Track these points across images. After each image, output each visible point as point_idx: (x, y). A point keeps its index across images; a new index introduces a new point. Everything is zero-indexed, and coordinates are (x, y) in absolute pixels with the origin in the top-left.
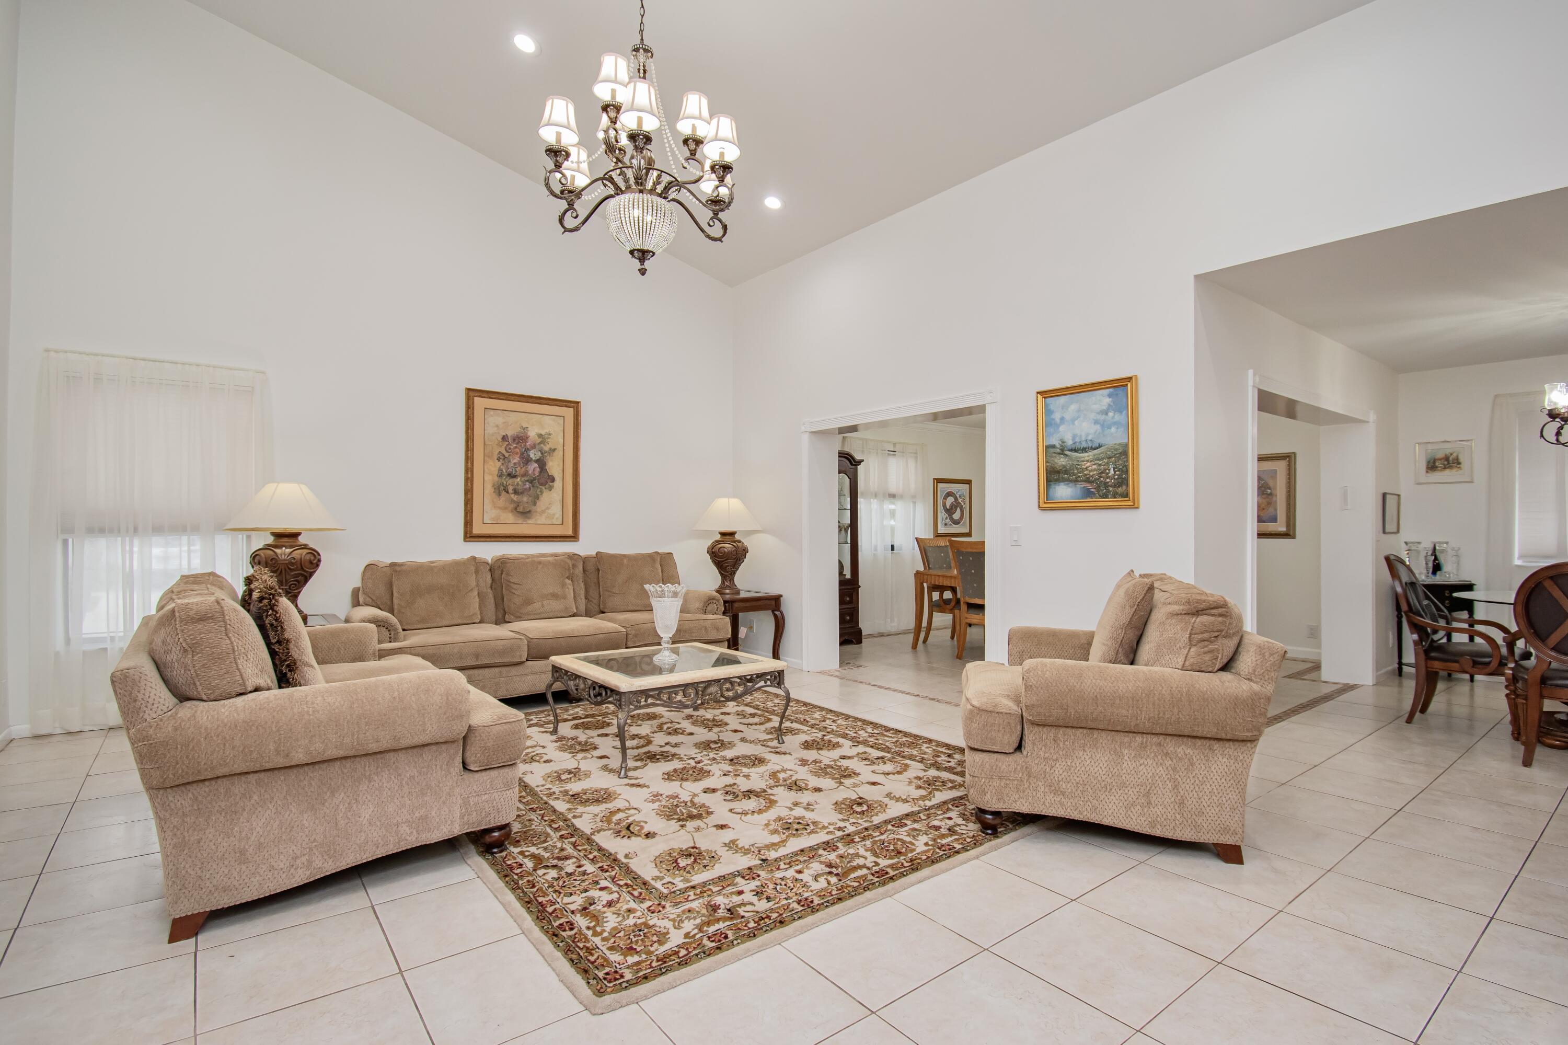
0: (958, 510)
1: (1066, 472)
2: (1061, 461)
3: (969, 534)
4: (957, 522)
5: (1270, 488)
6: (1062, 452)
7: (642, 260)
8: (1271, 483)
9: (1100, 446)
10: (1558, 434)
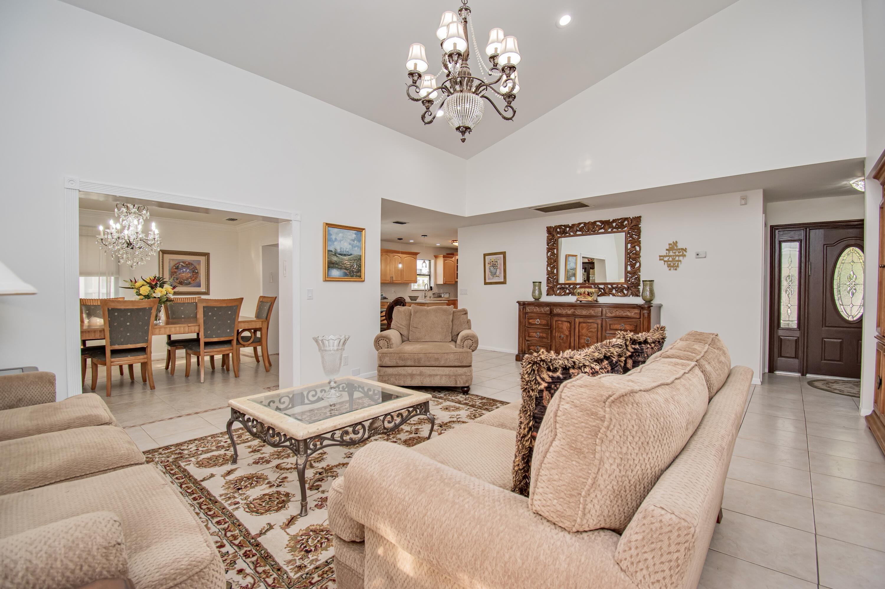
1: (337, 264)
2: (335, 259)
5: (197, 270)
6: (335, 255)
7: (463, 133)
9: (351, 255)
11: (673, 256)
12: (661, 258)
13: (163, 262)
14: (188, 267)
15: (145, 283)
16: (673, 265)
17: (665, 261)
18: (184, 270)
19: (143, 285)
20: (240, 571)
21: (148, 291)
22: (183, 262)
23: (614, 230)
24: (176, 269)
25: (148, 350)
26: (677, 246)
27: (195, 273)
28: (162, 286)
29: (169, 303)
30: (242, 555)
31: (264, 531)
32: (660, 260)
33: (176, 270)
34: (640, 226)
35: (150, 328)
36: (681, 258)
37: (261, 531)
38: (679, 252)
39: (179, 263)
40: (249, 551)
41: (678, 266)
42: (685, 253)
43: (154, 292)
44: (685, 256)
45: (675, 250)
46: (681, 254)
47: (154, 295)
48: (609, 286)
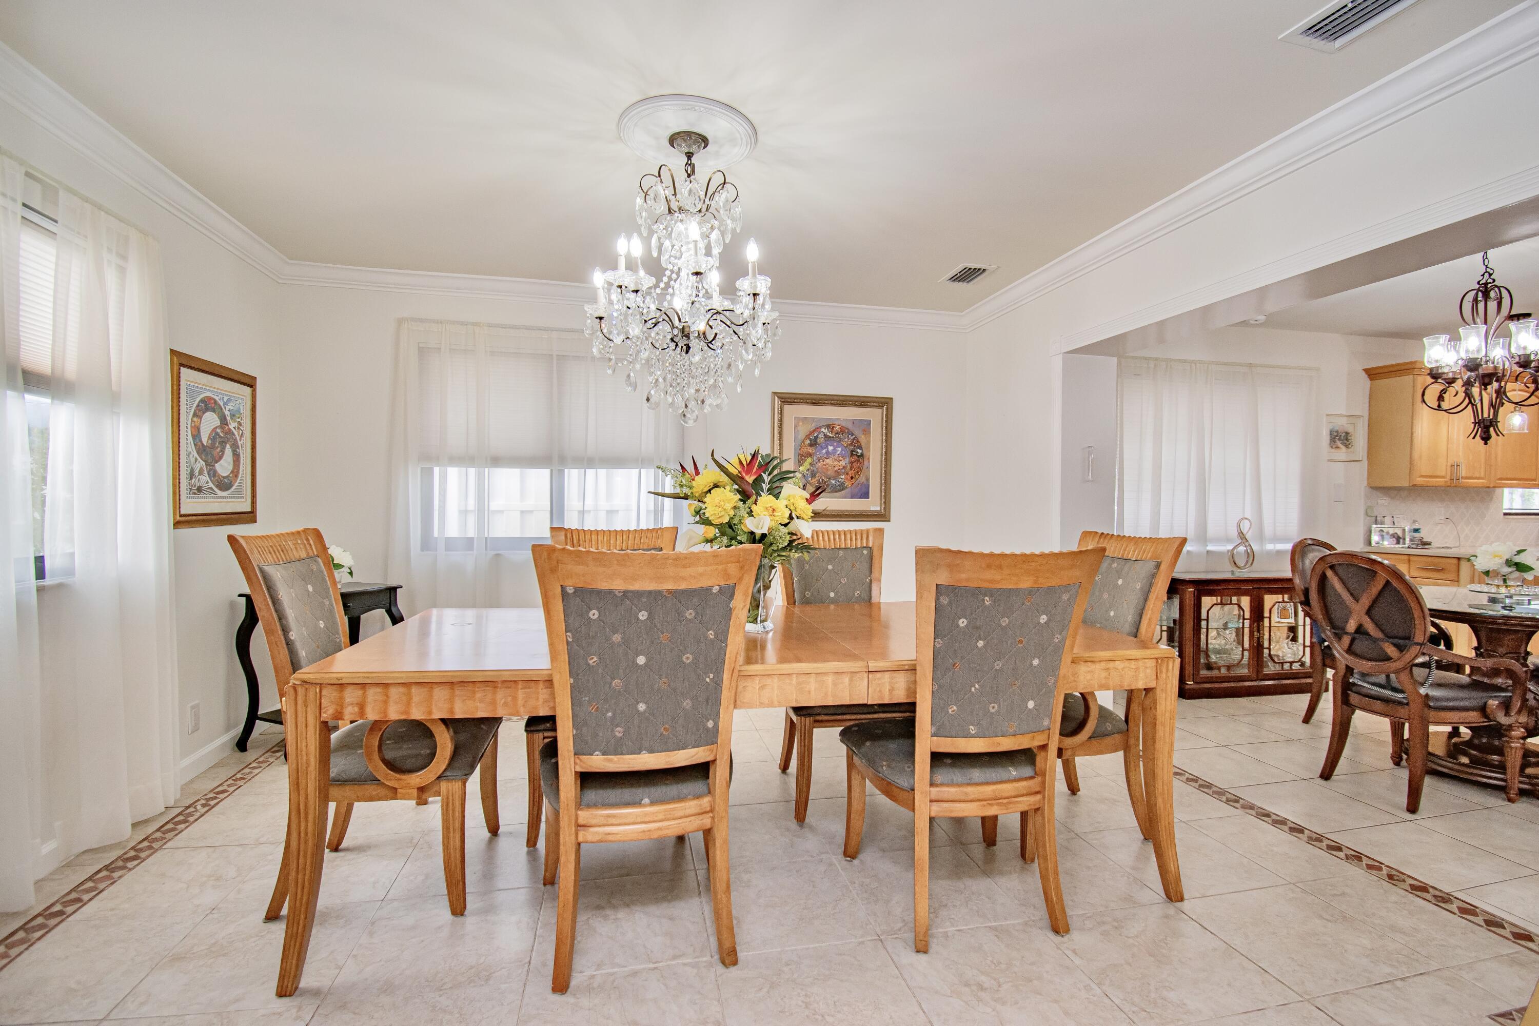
0: (228, 451)
3: (250, 517)
4: (224, 485)
5: (861, 448)
8: (862, 439)
10: (1441, 398)
13: (781, 426)
14: (841, 440)
15: (725, 479)
18: (831, 448)
19: (716, 486)
21: (729, 506)
22: (828, 427)
24: (811, 445)
25: (719, 773)
27: (857, 457)
28: (775, 492)
29: (795, 555)
33: (811, 450)
35: (726, 676)
39: (818, 429)
43: (750, 513)
47: (750, 524)
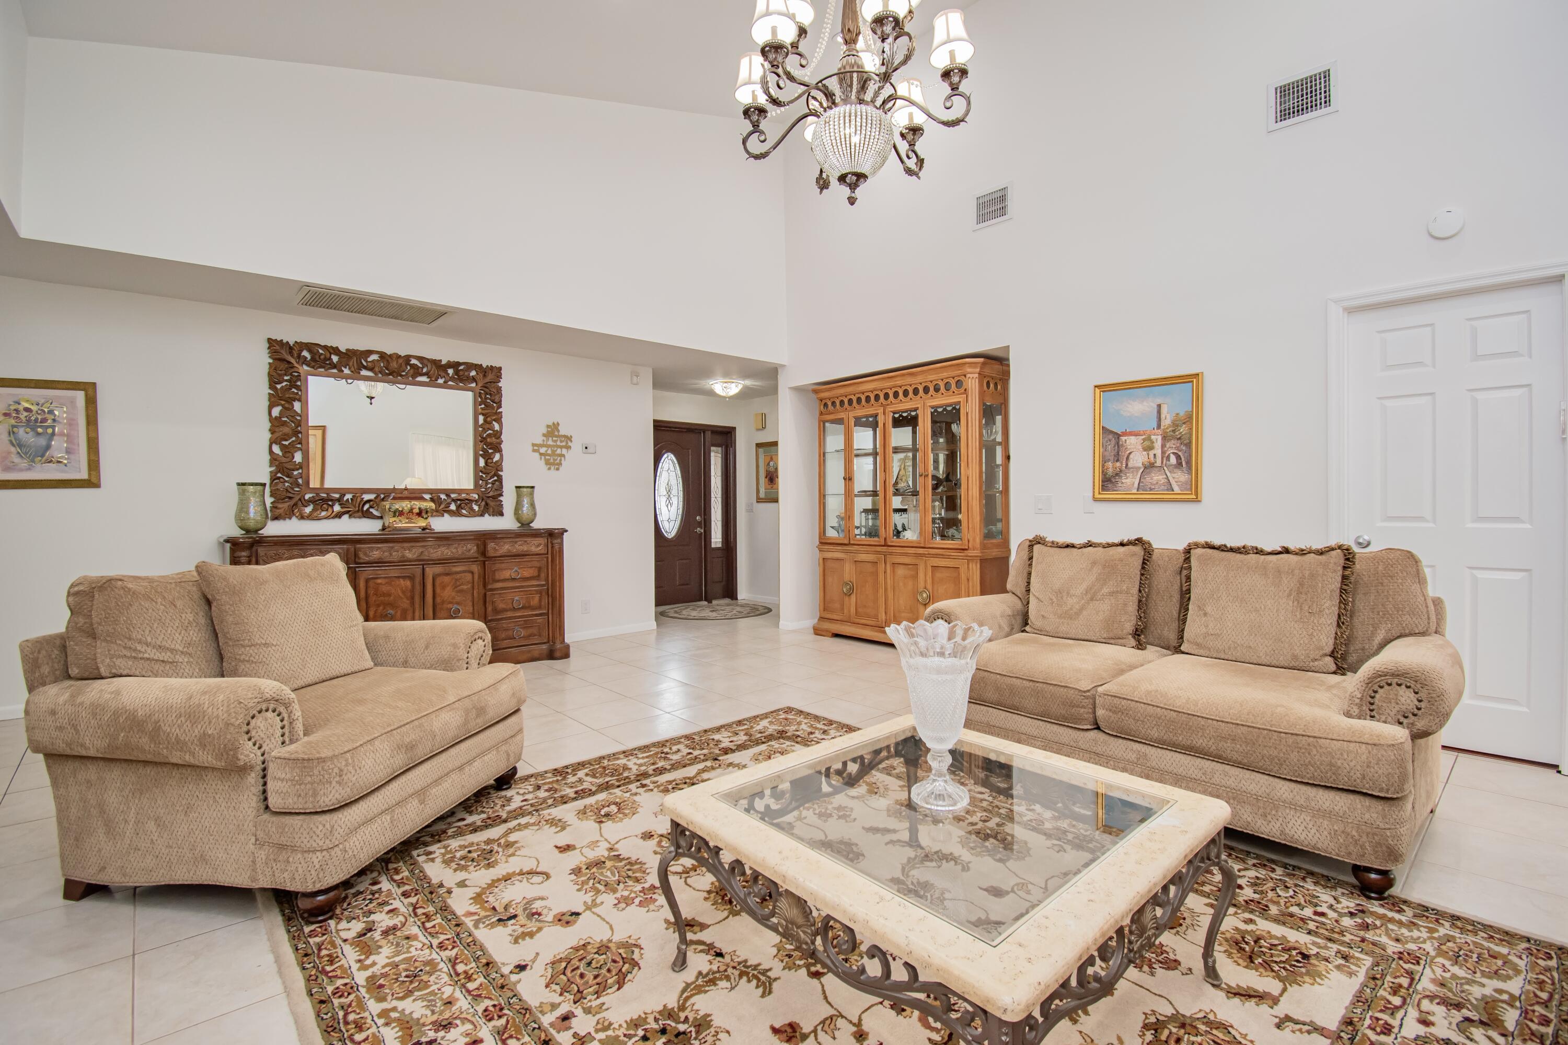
7: (853, 186)
11: (553, 446)
12: (536, 447)
16: (553, 462)
17: (541, 454)
20: (1425, 1023)
23: (450, 383)
26: (558, 431)
30: (1393, 1036)
31: (1306, 1028)
32: (534, 451)
34: (500, 385)
36: (564, 451)
37: (1309, 1032)
38: (561, 442)
40: (1374, 1029)
41: (560, 464)
42: (570, 444)
44: (570, 447)
45: (556, 436)
46: (564, 444)
48: (443, 497)
